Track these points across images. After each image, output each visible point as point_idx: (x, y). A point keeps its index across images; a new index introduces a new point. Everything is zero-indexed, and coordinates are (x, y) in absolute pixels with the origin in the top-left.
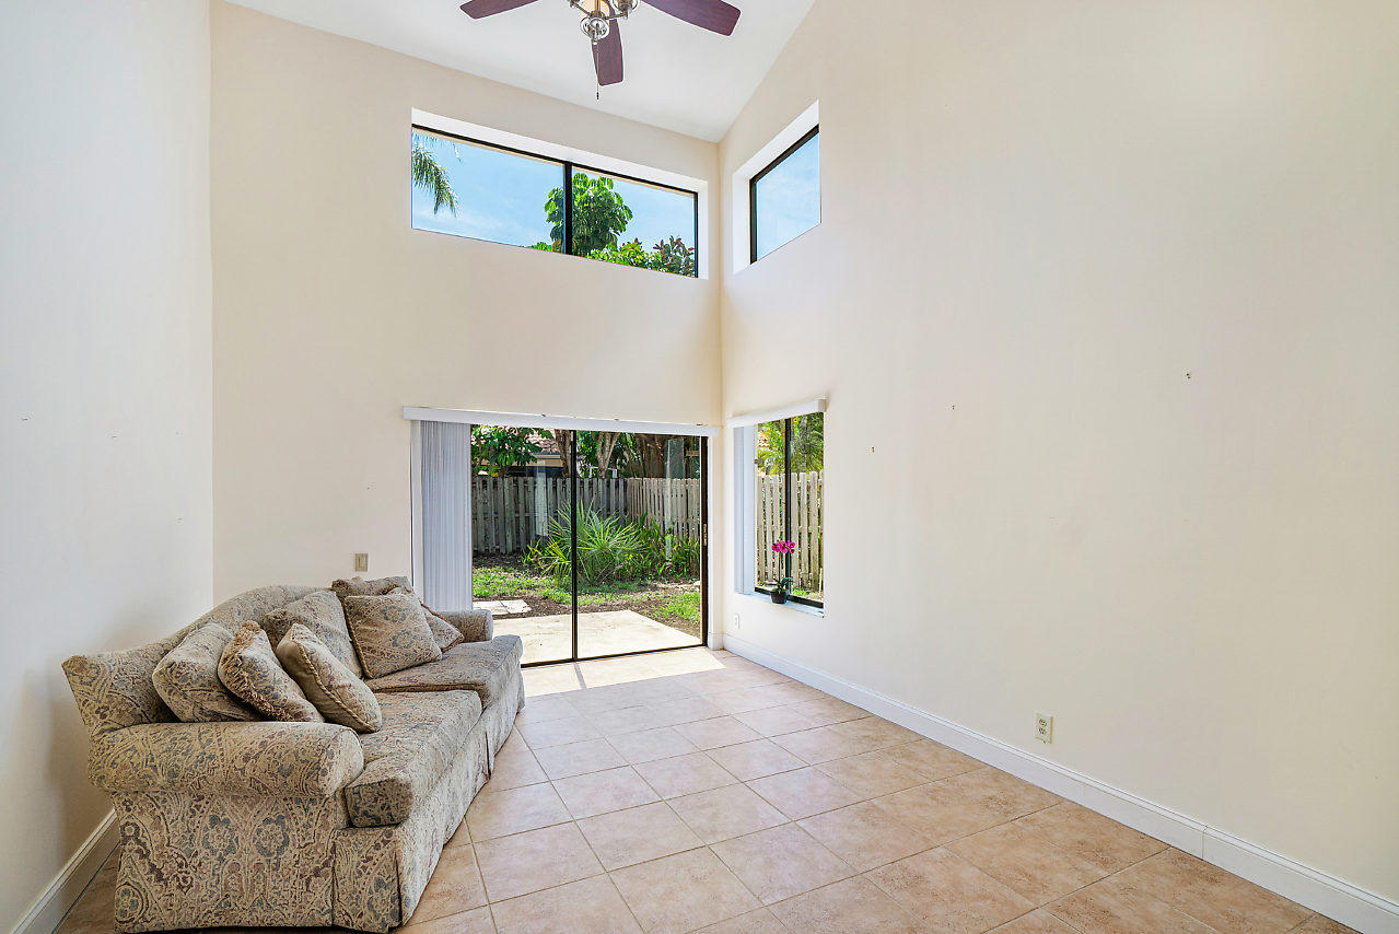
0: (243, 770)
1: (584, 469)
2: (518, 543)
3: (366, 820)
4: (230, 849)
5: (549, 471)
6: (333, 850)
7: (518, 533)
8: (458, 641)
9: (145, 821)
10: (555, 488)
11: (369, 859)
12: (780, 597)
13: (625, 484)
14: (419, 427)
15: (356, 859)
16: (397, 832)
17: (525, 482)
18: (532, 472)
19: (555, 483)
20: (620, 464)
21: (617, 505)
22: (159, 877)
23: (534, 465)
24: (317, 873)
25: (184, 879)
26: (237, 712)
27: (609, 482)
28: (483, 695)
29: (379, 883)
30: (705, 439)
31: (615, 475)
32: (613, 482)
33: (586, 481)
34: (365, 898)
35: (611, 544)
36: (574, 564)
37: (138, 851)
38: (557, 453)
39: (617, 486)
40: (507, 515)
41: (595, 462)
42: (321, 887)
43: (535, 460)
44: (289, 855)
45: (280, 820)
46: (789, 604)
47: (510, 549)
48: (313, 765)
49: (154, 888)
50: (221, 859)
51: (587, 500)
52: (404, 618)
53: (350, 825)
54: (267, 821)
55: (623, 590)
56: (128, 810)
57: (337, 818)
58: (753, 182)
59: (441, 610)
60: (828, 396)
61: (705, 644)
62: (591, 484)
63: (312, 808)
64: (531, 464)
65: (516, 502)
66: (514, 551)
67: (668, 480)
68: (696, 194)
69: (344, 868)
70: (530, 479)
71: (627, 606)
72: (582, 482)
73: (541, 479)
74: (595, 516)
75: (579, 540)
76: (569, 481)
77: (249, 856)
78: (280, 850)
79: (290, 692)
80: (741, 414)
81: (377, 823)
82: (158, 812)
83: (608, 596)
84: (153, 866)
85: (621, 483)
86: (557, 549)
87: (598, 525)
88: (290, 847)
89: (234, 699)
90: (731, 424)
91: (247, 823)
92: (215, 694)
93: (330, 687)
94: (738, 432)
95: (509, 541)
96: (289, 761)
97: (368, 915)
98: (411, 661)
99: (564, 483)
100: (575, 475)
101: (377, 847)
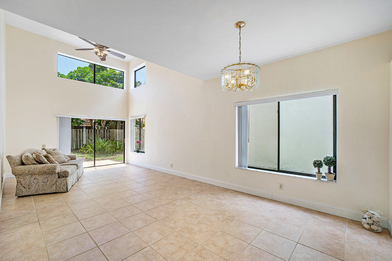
0: (42, 170)
1: (97, 127)
2: (77, 147)
3: (62, 177)
4: (38, 183)
5: (87, 127)
6: (56, 182)
7: (77, 144)
8: (70, 160)
9: (22, 180)
10: (89, 132)
11: (62, 182)
12: (138, 152)
13: (109, 131)
14: (59, 118)
15: (60, 182)
16: (67, 178)
17: (80, 130)
18: (82, 128)
19: (89, 131)
20: (108, 125)
21: (107, 136)
22: (25, 188)
23: (82, 126)
24: (53, 185)
25: (29, 188)
26: (37, 163)
27: (104, 131)
28: (77, 166)
29: (64, 185)
30: (124, 121)
31: (106, 128)
32: (106, 130)
33: (98, 130)
34: (62, 187)
35: (104, 145)
36: (95, 150)
37: (20, 184)
38: (89, 122)
39: (107, 131)
40: (74, 139)
41: (101, 125)
42: (54, 187)
43: (83, 124)
44: (48, 183)
45: (47, 178)
46: (140, 153)
47: (74, 148)
48: (55, 168)
49: (24, 189)
50: (36, 184)
51: (98, 135)
52: (59, 154)
53: (59, 178)
54: (45, 178)
55: (107, 156)
56: (18, 178)
57: (57, 177)
58: (135, 71)
59: (66, 154)
60: (146, 114)
61: (124, 163)
62: (99, 131)
63: (53, 176)
64: (82, 125)
65: (77, 136)
66: (76, 149)
67: (117, 130)
68: (124, 72)
69: (58, 183)
70: (81, 130)
71: (108, 159)
72: (97, 131)
73: (84, 129)
74: (100, 138)
75: (96, 144)
76: (93, 130)
77: (41, 183)
78: (47, 182)
79: (46, 161)
80: (132, 117)
81: (64, 177)
82: (24, 178)
83: (103, 157)
84: (23, 186)
85: (108, 131)
86: (90, 147)
87: (101, 140)
88: (49, 181)
89: (37, 162)
90: (130, 119)
91: (41, 179)
92: (34, 161)
93: (52, 161)
94: (131, 120)
95: (74, 146)
96: (50, 168)
97: (62, 190)
98: (61, 162)
99: (91, 130)
100: (95, 129)
101: (64, 180)
